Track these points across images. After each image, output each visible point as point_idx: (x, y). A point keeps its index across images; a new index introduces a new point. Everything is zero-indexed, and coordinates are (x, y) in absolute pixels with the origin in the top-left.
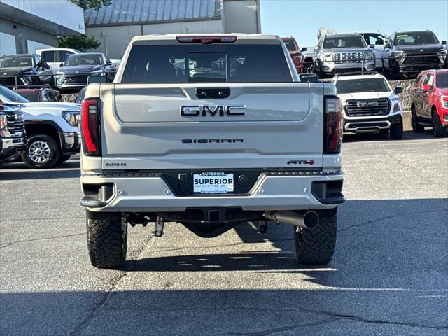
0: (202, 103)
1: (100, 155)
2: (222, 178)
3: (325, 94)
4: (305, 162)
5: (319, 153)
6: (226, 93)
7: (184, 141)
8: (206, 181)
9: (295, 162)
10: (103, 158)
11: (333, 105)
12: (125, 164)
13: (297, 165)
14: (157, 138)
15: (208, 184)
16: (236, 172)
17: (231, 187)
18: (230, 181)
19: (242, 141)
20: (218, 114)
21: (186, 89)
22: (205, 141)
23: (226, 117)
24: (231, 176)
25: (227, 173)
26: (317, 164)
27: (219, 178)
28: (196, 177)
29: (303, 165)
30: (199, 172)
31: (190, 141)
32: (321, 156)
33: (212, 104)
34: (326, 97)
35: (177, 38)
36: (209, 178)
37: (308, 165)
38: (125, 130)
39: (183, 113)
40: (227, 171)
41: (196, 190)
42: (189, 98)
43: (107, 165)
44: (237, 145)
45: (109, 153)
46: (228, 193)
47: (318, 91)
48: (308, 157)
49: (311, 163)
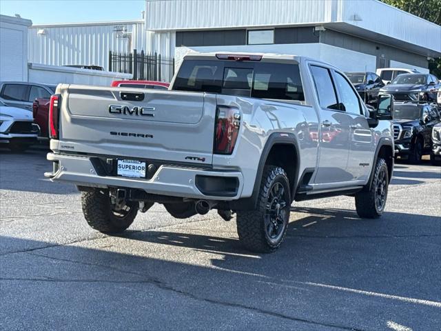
0: (124, 104)
1: (58, 138)
2: (138, 165)
3: (218, 104)
4: (199, 159)
5: (209, 153)
6: (141, 97)
7: (112, 133)
8: (127, 166)
9: (191, 158)
10: (60, 141)
11: (223, 114)
12: (73, 147)
13: (193, 161)
14: (95, 129)
15: (128, 169)
16: (148, 162)
17: (143, 173)
18: (143, 168)
19: (152, 136)
20: (134, 113)
21: (114, 92)
22: (126, 134)
23: (140, 117)
24: (144, 164)
25: (141, 162)
26: (208, 162)
27: (135, 165)
28: (120, 162)
29: (196, 161)
30: (122, 158)
31: (116, 134)
32: (211, 155)
33: (131, 105)
34: (218, 107)
35: (216, 55)
36: (129, 164)
37: (201, 162)
38: (74, 121)
39: (110, 111)
40: (141, 160)
41: (119, 173)
42: (116, 99)
43: (62, 147)
44: (148, 140)
45: (63, 137)
46: (141, 178)
47: (211, 100)
48: (201, 155)
49: (203, 160)
